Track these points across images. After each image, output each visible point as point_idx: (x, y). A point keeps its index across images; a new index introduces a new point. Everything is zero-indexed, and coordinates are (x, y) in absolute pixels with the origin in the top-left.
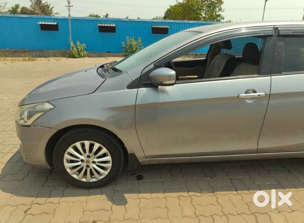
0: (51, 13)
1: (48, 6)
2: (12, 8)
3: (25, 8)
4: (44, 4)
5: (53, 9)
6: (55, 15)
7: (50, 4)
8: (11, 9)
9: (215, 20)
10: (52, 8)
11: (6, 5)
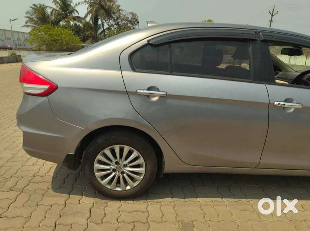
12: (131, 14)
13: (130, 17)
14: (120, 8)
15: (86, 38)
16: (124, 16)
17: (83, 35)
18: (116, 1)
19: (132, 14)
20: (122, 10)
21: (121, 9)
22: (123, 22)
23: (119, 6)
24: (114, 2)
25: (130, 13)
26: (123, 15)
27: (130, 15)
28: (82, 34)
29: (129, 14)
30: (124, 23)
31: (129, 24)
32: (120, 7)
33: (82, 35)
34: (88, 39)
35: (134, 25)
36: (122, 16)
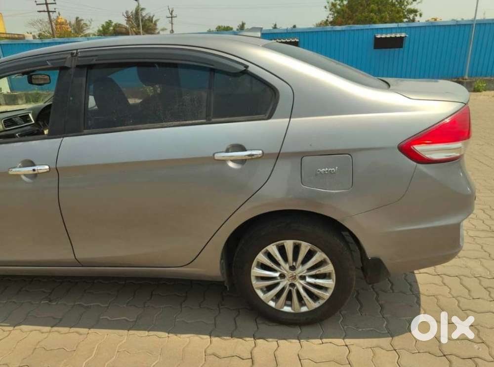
0: (155, 29)
1: (150, 20)
2: (102, 27)
3: (119, 24)
4: (145, 16)
5: (158, 23)
6: (161, 33)
7: (154, 16)
8: (101, 29)
9: (405, 20)
10: (156, 21)
11: (91, 23)
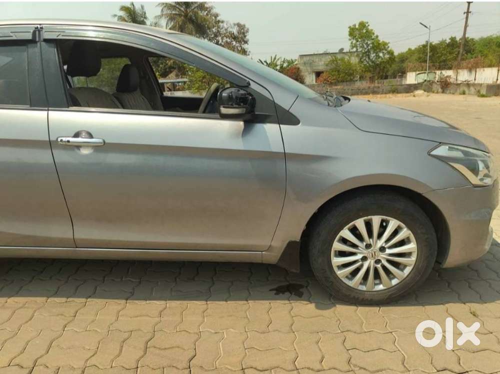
12: (237, 26)
13: (235, 31)
14: (218, 18)
15: (167, 70)
16: (226, 30)
17: (163, 66)
18: (212, 8)
19: (239, 25)
20: (223, 22)
21: (221, 20)
22: (224, 41)
23: (216, 16)
24: (208, 10)
25: (235, 25)
26: (224, 29)
27: (236, 29)
28: (162, 64)
29: (233, 25)
30: (227, 42)
31: (234, 43)
32: (218, 16)
33: (161, 66)
34: (171, 72)
35: (243, 43)
36: (222, 30)
